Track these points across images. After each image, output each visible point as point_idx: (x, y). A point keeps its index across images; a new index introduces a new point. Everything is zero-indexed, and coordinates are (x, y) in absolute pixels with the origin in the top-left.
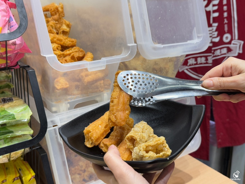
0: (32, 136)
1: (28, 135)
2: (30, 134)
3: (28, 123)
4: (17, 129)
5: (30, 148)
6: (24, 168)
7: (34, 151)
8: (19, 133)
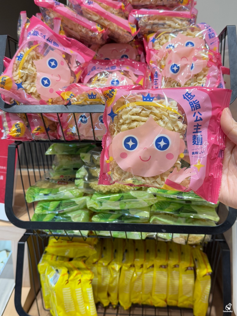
0: (217, 224)
1: (212, 221)
2: (215, 221)
3: (216, 208)
4: (202, 211)
5: (212, 238)
6: (200, 259)
7: (216, 242)
8: (203, 216)
